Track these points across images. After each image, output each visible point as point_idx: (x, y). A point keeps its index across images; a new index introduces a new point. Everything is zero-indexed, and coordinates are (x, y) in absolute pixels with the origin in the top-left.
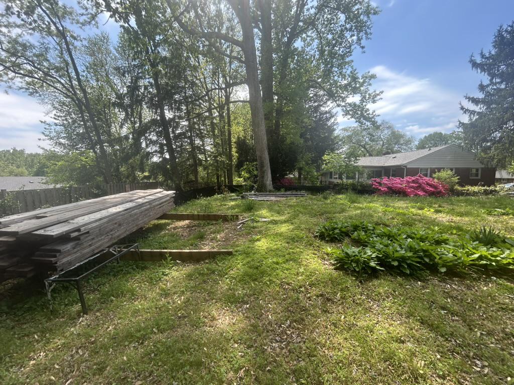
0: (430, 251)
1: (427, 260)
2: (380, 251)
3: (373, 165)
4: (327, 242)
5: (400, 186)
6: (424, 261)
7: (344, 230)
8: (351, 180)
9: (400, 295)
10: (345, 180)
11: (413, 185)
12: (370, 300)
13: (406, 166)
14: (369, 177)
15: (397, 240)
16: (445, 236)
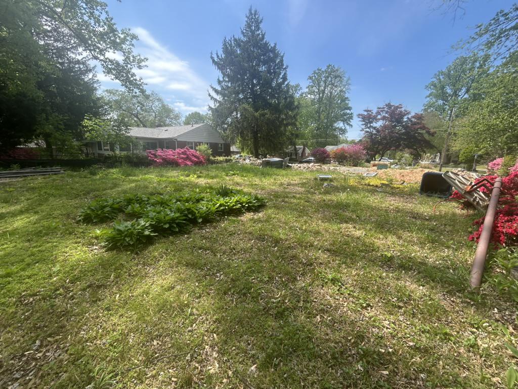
0: (192, 208)
1: (190, 216)
2: (152, 219)
3: (147, 136)
4: (96, 224)
5: (172, 157)
6: (188, 217)
7: (116, 206)
8: (125, 152)
9: (172, 251)
10: (117, 152)
11: (182, 156)
12: (146, 267)
13: (176, 139)
14: (145, 149)
15: (168, 206)
16: (202, 195)
